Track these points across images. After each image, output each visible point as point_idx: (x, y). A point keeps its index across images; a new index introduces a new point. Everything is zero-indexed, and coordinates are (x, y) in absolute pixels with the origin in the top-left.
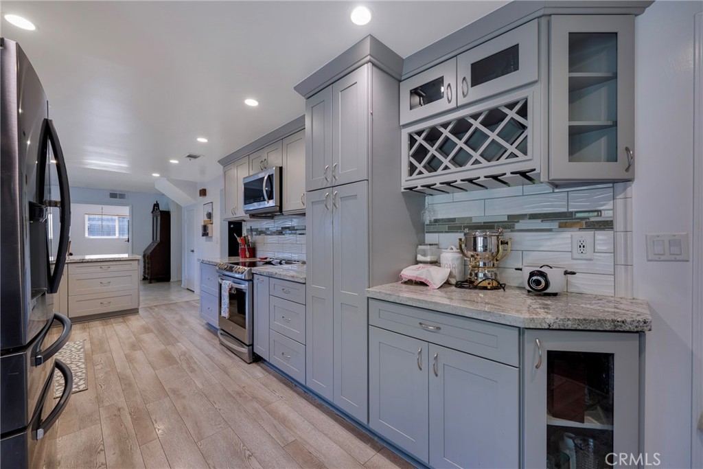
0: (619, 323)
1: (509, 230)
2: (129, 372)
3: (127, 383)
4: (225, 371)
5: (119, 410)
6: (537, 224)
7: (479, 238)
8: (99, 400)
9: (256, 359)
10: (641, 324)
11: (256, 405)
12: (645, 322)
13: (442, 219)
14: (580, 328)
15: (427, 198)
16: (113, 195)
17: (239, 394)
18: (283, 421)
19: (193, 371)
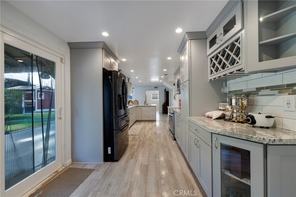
0: (249, 137)
1: (257, 95)
2: (147, 134)
3: (145, 136)
4: (166, 140)
5: (141, 140)
6: (268, 92)
7: (233, 100)
8: (139, 138)
9: (175, 139)
10: (262, 140)
11: (167, 149)
12: (264, 139)
13: (233, 91)
14: (231, 136)
15: (228, 81)
16: (155, 88)
17: (165, 146)
18: (171, 156)
19: (159, 137)
